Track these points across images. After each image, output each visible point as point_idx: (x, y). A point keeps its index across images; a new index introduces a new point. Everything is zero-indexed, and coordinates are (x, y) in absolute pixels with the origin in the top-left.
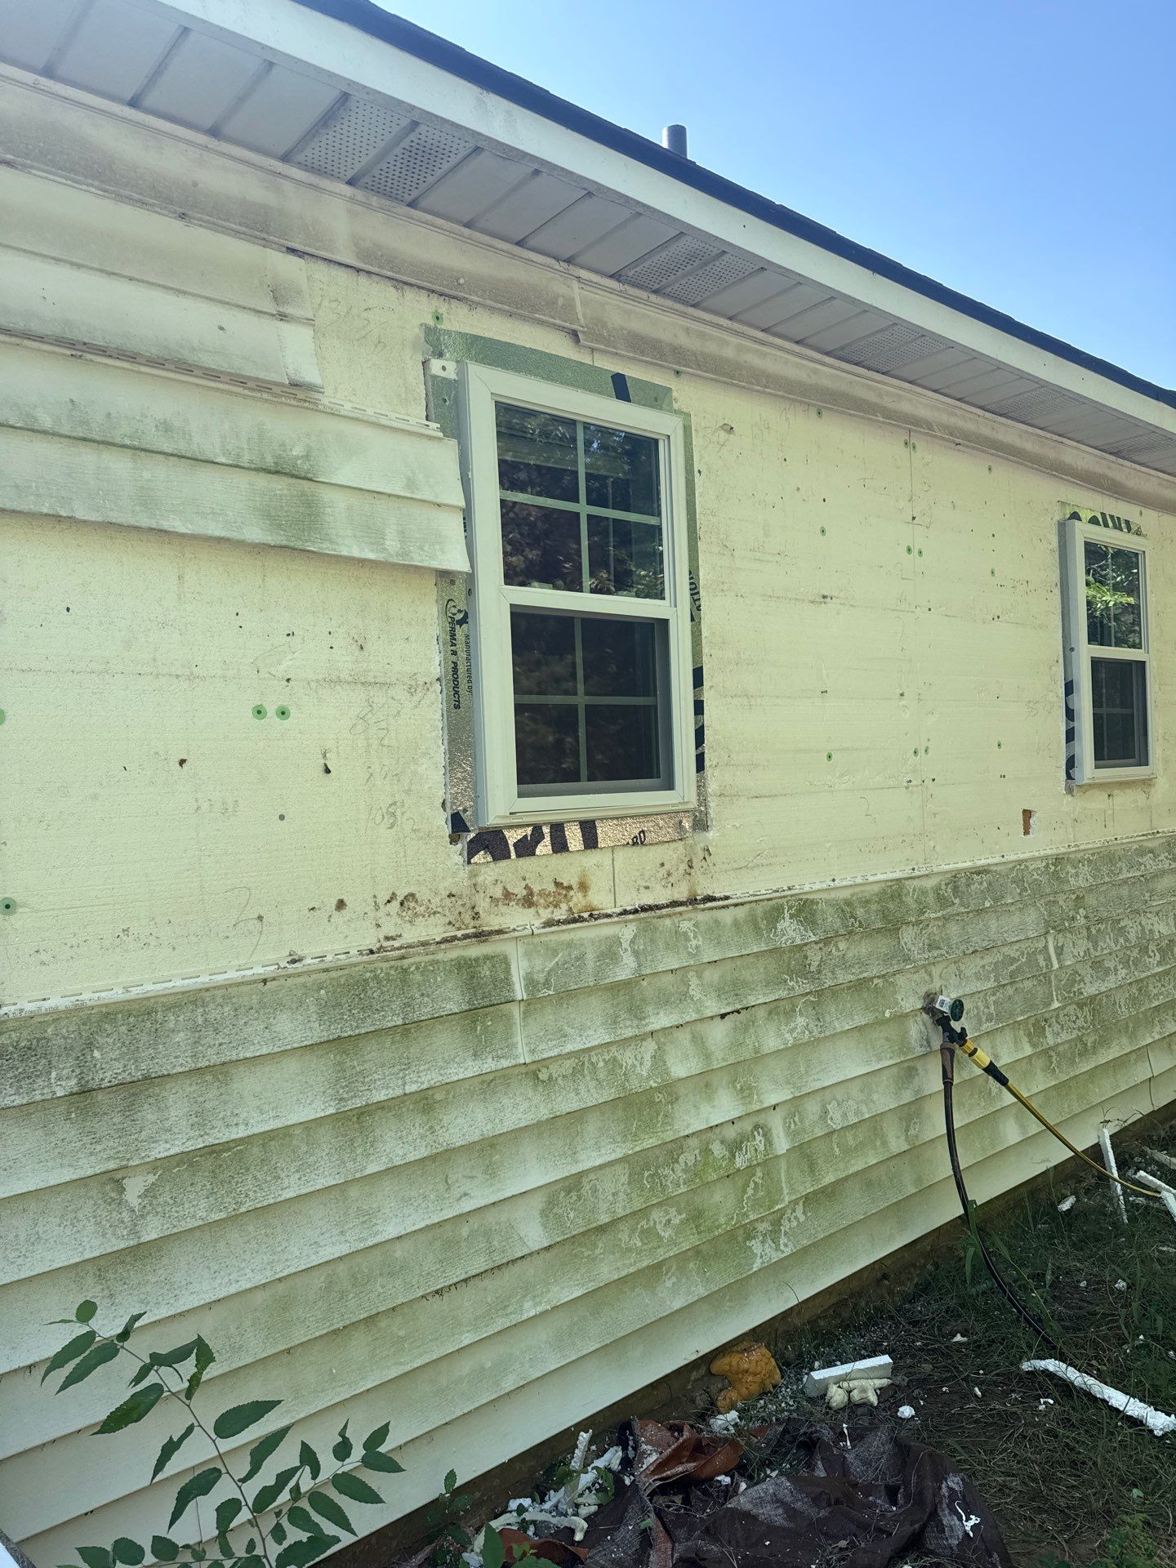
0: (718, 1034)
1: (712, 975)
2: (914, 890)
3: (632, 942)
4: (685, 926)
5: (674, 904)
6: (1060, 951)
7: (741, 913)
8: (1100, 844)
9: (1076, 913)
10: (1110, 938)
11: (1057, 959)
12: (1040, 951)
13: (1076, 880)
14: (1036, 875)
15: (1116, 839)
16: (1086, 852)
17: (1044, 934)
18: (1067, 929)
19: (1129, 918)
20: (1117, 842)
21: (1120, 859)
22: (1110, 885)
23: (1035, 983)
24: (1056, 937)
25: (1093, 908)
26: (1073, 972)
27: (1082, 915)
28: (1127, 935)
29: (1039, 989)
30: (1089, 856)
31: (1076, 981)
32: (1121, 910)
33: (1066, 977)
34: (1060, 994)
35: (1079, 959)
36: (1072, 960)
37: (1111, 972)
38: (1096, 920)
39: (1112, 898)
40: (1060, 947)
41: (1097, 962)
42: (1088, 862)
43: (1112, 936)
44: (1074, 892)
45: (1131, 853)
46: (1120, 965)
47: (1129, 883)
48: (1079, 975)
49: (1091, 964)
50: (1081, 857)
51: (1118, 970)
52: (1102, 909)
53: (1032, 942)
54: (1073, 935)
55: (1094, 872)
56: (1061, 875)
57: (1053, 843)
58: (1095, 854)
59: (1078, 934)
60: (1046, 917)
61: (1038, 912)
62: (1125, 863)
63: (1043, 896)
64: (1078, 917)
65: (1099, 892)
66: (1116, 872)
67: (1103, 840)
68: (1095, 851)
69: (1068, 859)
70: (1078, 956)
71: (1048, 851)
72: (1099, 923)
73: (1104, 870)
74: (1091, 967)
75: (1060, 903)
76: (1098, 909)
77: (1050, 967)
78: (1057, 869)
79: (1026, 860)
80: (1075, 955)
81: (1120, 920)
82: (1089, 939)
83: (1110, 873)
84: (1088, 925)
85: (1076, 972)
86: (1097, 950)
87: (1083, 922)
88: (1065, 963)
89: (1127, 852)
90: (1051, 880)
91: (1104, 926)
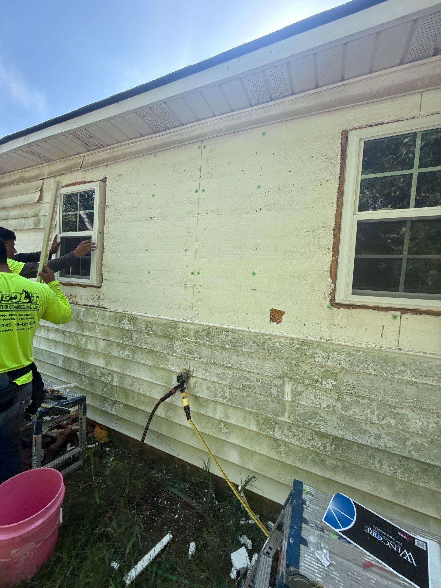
0: (102, 344)
1: (102, 328)
2: (183, 327)
3: (83, 312)
4: (96, 313)
5: (94, 306)
6: (296, 394)
7: (112, 314)
8: (369, 346)
9: (322, 379)
10: (373, 412)
11: (292, 396)
12: (275, 385)
13: (325, 360)
14: (278, 345)
15: (400, 349)
16: (344, 347)
17: (281, 378)
18: (309, 385)
19: (413, 411)
20: (400, 352)
21: (404, 364)
22: (382, 378)
23: (268, 399)
24: (296, 385)
25: (349, 385)
26: (313, 411)
27: (330, 383)
28: (405, 421)
29: (271, 404)
30: (350, 350)
31: (315, 418)
32: (397, 401)
33: (304, 411)
34: (293, 417)
35: (319, 407)
36: (310, 404)
37: (368, 435)
38: (352, 393)
39: (384, 388)
40: (298, 392)
41: (348, 419)
42: (347, 354)
43: (376, 412)
44: (323, 366)
45: (428, 366)
46: (386, 436)
47: (419, 386)
48: (320, 417)
49: (339, 417)
50: (337, 349)
51: (381, 438)
52: (363, 389)
53: (269, 378)
54: (318, 391)
55: (353, 362)
56: (307, 352)
57: (301, 332)
58: (359, 351)
59: (323, 392)
60: (285, 370)
61: (277, 365)
62: (413, 369)
63: (283, 358)
64: (324, 383)
65: (361, 377)
66: (392, 372)
67: (374, 345)
68: (359, 349)
69: (318, 345)
70: (318, 405)
71: (293, 336)
72: (358, 397)
73: (371, 365)
74: (339, 419)
75: (304, 367)
76: (357, 387)
77: (280, 397)
78: (303, 348)
79: (270, 335)
80: (314, 403)
81: (396, 407)
82: (338, 401)
83: (380, 369)
84: (339, 392)
85: (318, 413)
86: (346, 412)
87: (332, 388)
88: (301, 403)
89: (418, 363)
90: (293, 352)
91: (366, 401)
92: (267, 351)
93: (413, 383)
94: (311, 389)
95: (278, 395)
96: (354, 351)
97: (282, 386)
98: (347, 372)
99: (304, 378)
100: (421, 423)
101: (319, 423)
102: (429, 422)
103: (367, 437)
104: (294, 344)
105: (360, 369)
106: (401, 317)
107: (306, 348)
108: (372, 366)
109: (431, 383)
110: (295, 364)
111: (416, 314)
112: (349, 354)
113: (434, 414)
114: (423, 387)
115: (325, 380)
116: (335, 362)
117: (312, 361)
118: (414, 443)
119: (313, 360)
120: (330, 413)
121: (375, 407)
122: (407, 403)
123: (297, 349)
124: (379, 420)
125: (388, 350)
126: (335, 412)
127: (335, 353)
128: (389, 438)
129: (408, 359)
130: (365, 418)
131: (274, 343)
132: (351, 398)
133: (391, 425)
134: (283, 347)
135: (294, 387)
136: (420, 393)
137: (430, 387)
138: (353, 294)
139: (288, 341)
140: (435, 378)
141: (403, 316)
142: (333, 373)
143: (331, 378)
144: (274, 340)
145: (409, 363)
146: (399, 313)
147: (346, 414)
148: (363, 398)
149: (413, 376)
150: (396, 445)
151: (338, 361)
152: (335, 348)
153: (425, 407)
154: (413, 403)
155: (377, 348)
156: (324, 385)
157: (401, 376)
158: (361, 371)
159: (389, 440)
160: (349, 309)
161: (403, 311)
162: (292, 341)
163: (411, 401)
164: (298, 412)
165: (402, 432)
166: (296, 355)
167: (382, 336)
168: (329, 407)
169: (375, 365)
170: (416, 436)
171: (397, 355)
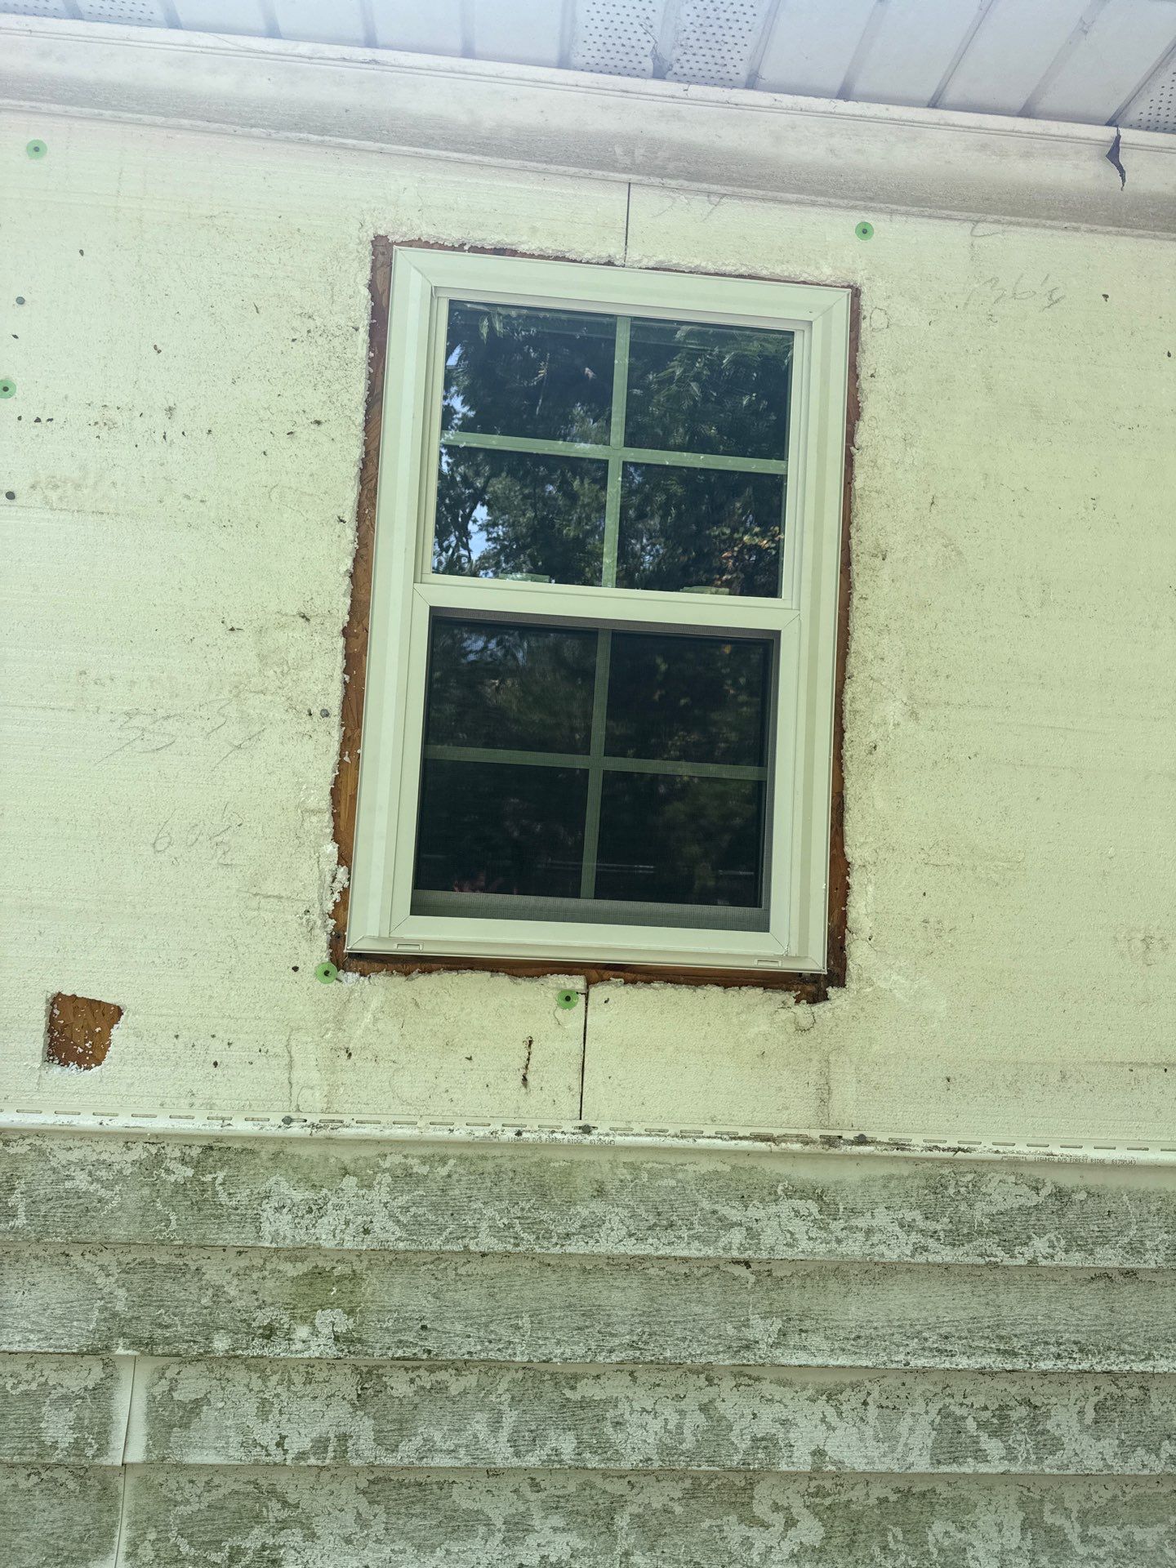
6: (170, 1420)
8: (480, 1132)
9: (293, 1318)
10: (495, 1425)
11: (150, 1436)
12: (64, 1397)
13: (305, 1222)
14: (81, 1181)
15: (587, 1130)
16: (387, 1150)
17: (94, 1352)
18: (231, 1357)
19: (634, 1379)
20: (588, 1139)
21: (600, 1192)
22: (527, 1264)
23: (24, 1484)
24: (169, 1374)
25: (405, 1319)
26: (250, 1488)
27: (326, 1331)
28: (609, 1430)
29: (43, 1504)
30: (410, 1161)
31: (258, 1519)
32: (580, 1350)
33: (208, 1498)
34: (153, 1543)
35: (279, 1459)
36: (237, 1455)
37: (482, 1530)
38: (415, 1358)
39: (534, 1305)
40: (181, 1405)
41: (401, 1484)
42: (395, 1178)
43: (510, 1418)
44: (296, 1254)
45: (673, 1183)
46: (546, 1517)
47: (652, 1271)
48: (285, 1504)
49: (363, 1484)
50: (356, 1160)
51: (529, 1530)
52: (459, 1327)
53: (30, 1366)
54: (275, 1378)
55: (421, 1211)
56: (223, 1198)
57: (198, 1103)
58: (443, 1160)
59: (298, 1379)
60: (120, 1307)
61: (80, 1286)
62: (628, 1206)
63: (104, 1245)
64: (302, 1332)
65: (452, 1274)
66: (561, 1230)
67: (497, 1126)
68: (442, 1151)
69: (275, 1156)
70: (272, 1448)
71: (161, 1124)
72: (440, 1368)
73: (489, 1212)
74: (364, 1493)
75: (212, 1274)
76: (436, 1325)
77: (90, 1452)
78: (208, 1178)
79: (40, 1133)
80: (256, 1444)
81: (576, 1377)
82: (363, 1407)
83: (518, 1228)
84: (363, 1362)
85: (272, 1492)
86: (394, 1449)
87: (332, 1352)
88: (194, 1458)
89: (645, 1176)
90: (159, 1206)
91: (470, 1380)
92: (21, 1221)
93: (633, 1265)
94: (240, 1375)
95: (77, 1447)
96: (424, 1160)
97: (101, 1393)
98: (398, 1261)
99: (210, 1329)
100: (656, 1425)
101: (280, 1541)
102: (682, 1413)
103: (477, 1543)
104: (168, 1163)
105: (447, 1241)
106: (587, 995)
107: (221, 1175)
108: (492, 1219)
109: (685, 1253)
110: (169, 1267)
111: (634, 982)
112: (405, 1177)
113: (698, 1373)
114: (662, 1273)
115: (304, 1319)
116: (347, 1223)
117: (247, 1237)
118: (638, 1516)
119: (250, 1229)
120: (326, 1476)
121: (507, 1397)
122: (611, 1351)
123: (180, 1188)
124: (517, 1454)
125: (544, 1137)
126: (347, 1465)
127: (350, 1182)
128: (557, 1521)
129: (613, 1165)
130: (468, 1460)
131: (61, 1175)
132: (412, 1381)
133: (560, 1462)
134: (108, 1185)
135: (164, 1385)
136: (652, 1300)
137: (683, 1269)
138: (417, 909)
139: (138, 1152)
140: (699, 1229)
141: (593, 991)
142: (341, 1279)
143: (332, 1305)
144: (63, 1157)
145: (617, 1183)
146: (577, 983)
147: (390, 1461)
148: (460, 1367)
149: (631, 1235)
150: (580, 1544)
151: (360, 1220)
152: (347, 1158)
153: (668, 1354)
154: (632, 1346)
155: (510, 1134)
156: (299, 1346)
157: (592, 1242)
158: (448, 1247)
159: (555, 1529)
160: (407, 974)
161: (594, 974)
162: (154, 1150)
163: (627, 1339)
164: (181, 1509)
165: (598, 1481)
166: (173, 1218)
167: (525, 1079)
168: (321, 1445)
169: (500, 1212)
170: (644, 1481)
171: (576, 1157)
